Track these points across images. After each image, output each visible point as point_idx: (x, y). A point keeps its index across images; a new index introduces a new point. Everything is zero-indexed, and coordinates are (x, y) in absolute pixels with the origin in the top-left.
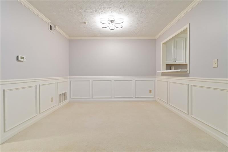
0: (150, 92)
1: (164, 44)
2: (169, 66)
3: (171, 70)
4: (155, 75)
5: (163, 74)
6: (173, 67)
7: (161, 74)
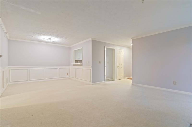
0: (67, 74)
1: (74, 51)
2: (76, 61)
3: (77, 63)
4: (70, 65)
5: (74, 65)
6: (78, 62)
7: (72, 65)
